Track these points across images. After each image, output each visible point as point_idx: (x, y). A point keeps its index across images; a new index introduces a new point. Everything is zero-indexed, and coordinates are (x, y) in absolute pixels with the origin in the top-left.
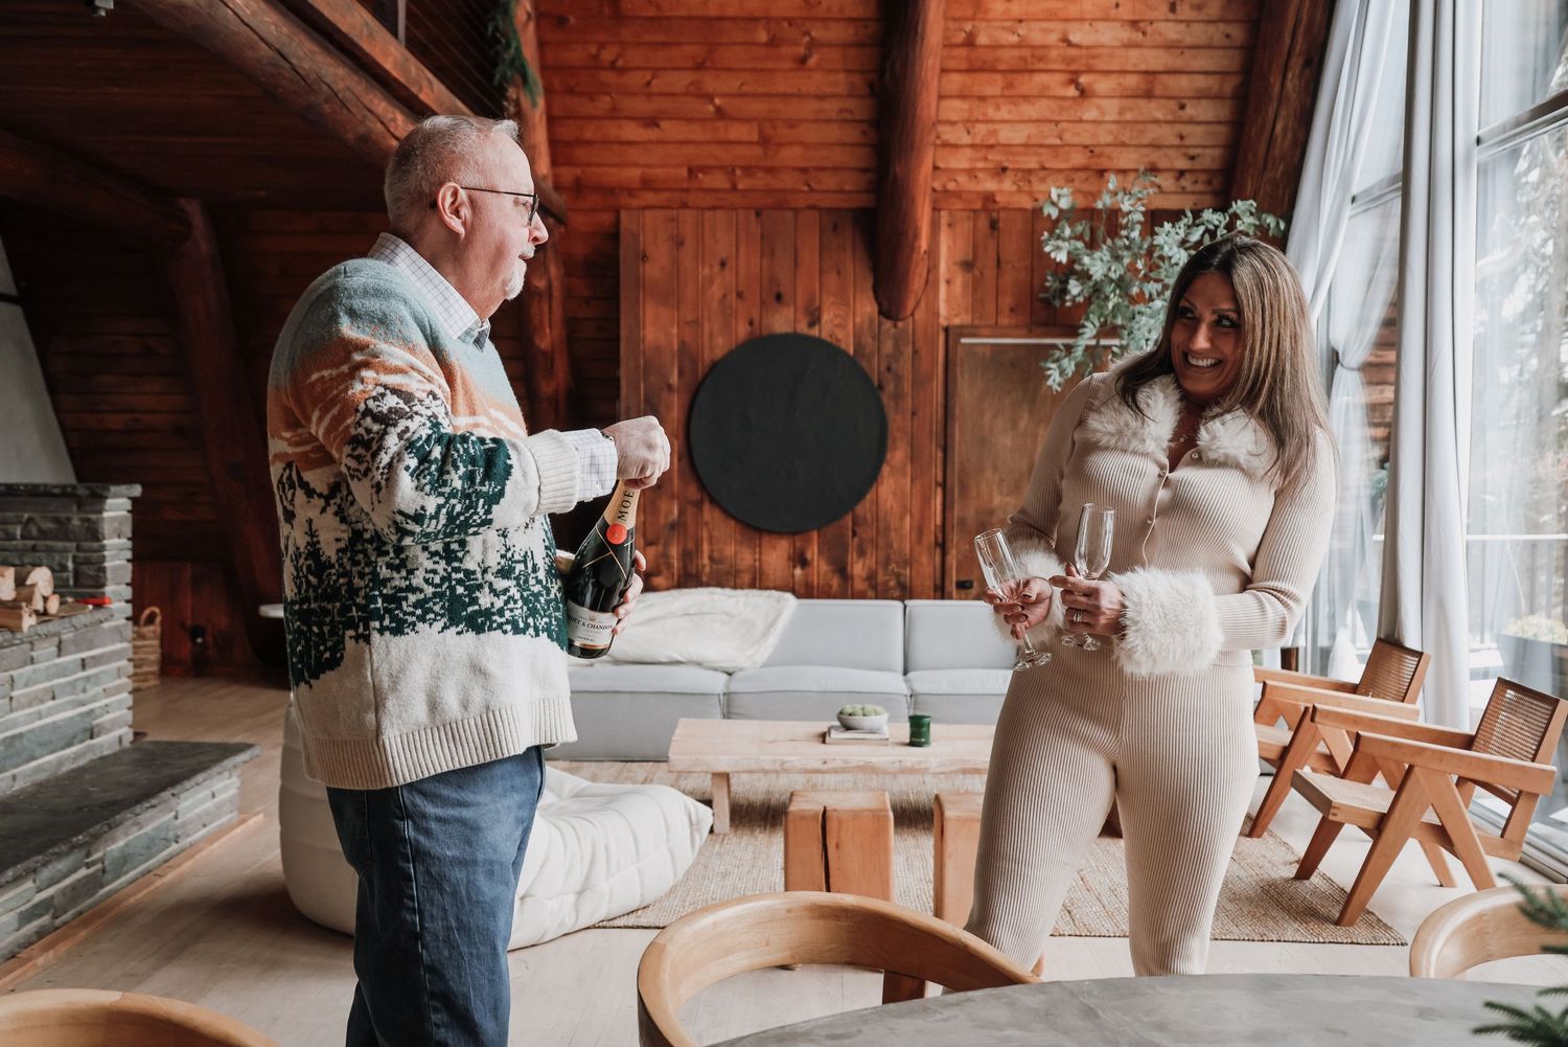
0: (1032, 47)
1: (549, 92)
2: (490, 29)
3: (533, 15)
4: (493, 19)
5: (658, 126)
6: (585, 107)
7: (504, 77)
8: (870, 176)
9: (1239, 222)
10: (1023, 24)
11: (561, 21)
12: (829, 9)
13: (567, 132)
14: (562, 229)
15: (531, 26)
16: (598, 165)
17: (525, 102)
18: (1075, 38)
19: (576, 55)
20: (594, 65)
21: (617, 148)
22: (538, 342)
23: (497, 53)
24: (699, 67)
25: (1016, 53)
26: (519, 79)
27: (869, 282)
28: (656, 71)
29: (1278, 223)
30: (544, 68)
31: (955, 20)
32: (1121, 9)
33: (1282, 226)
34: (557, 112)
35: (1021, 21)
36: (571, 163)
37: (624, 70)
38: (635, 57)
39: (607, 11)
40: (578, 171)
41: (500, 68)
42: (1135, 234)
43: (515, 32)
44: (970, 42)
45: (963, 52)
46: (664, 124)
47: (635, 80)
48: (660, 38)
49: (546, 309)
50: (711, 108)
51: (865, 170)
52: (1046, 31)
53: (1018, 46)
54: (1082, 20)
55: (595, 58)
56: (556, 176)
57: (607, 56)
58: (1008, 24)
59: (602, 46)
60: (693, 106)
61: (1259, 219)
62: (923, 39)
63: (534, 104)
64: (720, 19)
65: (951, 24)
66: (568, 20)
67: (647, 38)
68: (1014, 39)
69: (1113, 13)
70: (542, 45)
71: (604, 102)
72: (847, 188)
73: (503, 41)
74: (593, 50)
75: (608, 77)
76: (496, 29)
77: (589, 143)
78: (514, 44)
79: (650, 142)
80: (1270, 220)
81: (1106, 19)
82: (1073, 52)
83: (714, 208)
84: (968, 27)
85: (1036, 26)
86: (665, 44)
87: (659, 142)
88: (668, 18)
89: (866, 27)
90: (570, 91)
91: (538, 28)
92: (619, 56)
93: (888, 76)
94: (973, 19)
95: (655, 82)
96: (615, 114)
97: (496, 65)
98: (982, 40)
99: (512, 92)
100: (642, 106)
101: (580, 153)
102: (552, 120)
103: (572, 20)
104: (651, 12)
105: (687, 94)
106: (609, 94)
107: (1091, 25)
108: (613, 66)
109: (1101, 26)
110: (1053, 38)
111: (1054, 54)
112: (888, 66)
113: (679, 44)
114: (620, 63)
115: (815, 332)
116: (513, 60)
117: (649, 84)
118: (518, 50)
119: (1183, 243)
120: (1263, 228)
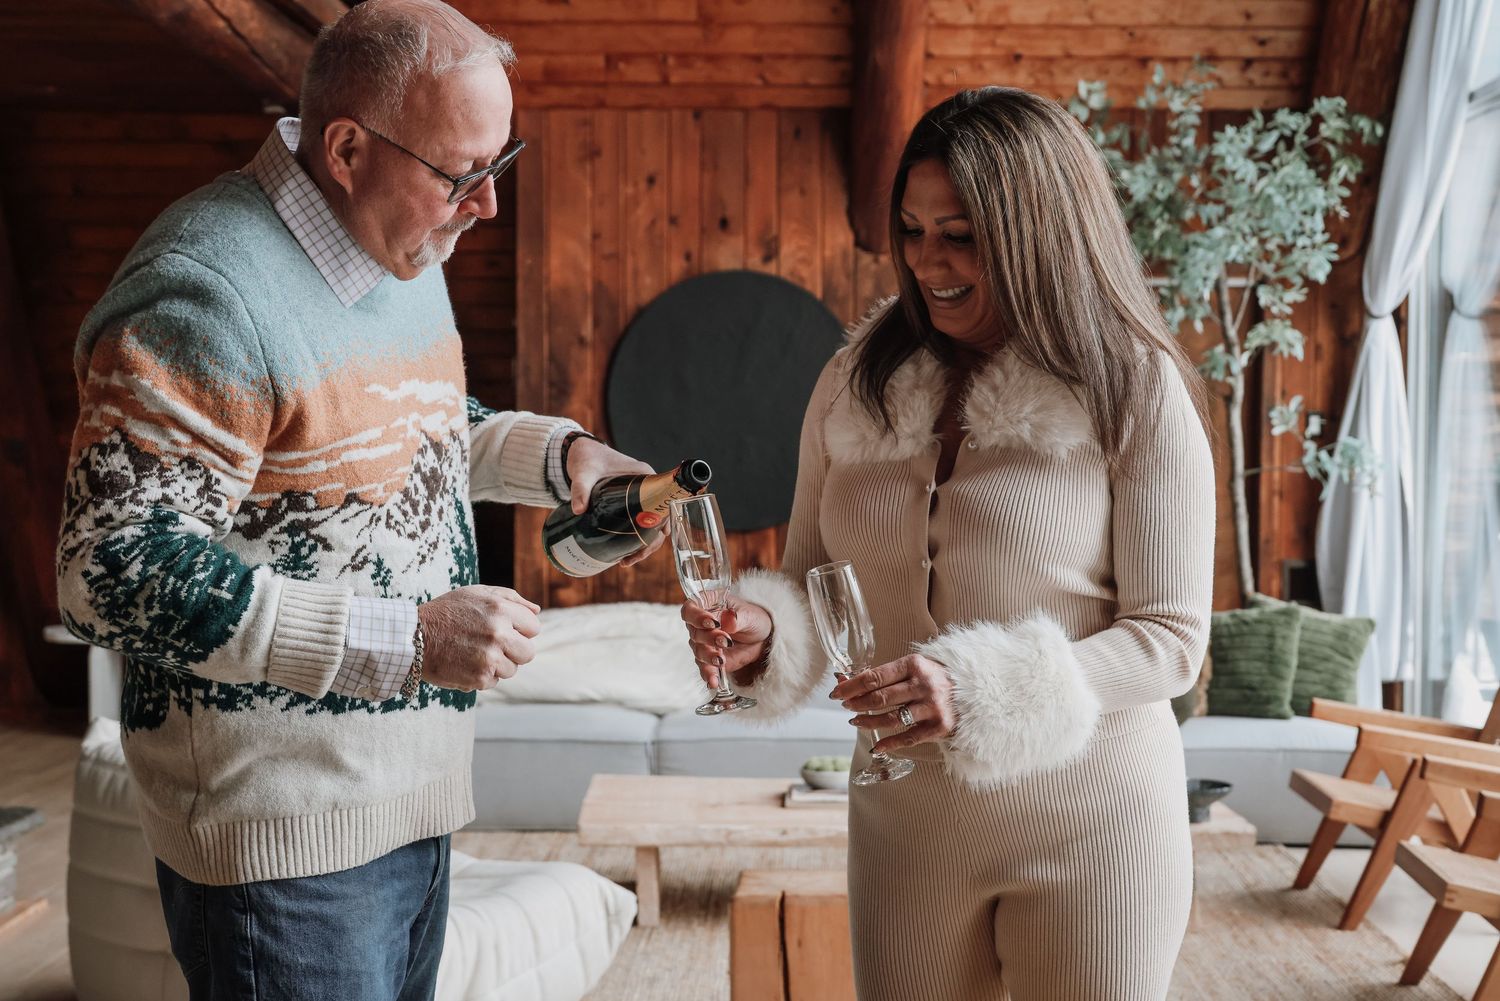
8: (842, 66)
9: (1323, 127)
27: (841, 203)
29: (1373, 129)
33: (1379, 131)
42: (1189, 142)
51: (836, 59)
61: (1349, 121)
72: (813, 81)
79: (556, 22)
80: (1364, 123)
83: (638, 108)
87: (568, 22)
115: (771, 269)
119: (1251, 153)
120: (1354, 135)
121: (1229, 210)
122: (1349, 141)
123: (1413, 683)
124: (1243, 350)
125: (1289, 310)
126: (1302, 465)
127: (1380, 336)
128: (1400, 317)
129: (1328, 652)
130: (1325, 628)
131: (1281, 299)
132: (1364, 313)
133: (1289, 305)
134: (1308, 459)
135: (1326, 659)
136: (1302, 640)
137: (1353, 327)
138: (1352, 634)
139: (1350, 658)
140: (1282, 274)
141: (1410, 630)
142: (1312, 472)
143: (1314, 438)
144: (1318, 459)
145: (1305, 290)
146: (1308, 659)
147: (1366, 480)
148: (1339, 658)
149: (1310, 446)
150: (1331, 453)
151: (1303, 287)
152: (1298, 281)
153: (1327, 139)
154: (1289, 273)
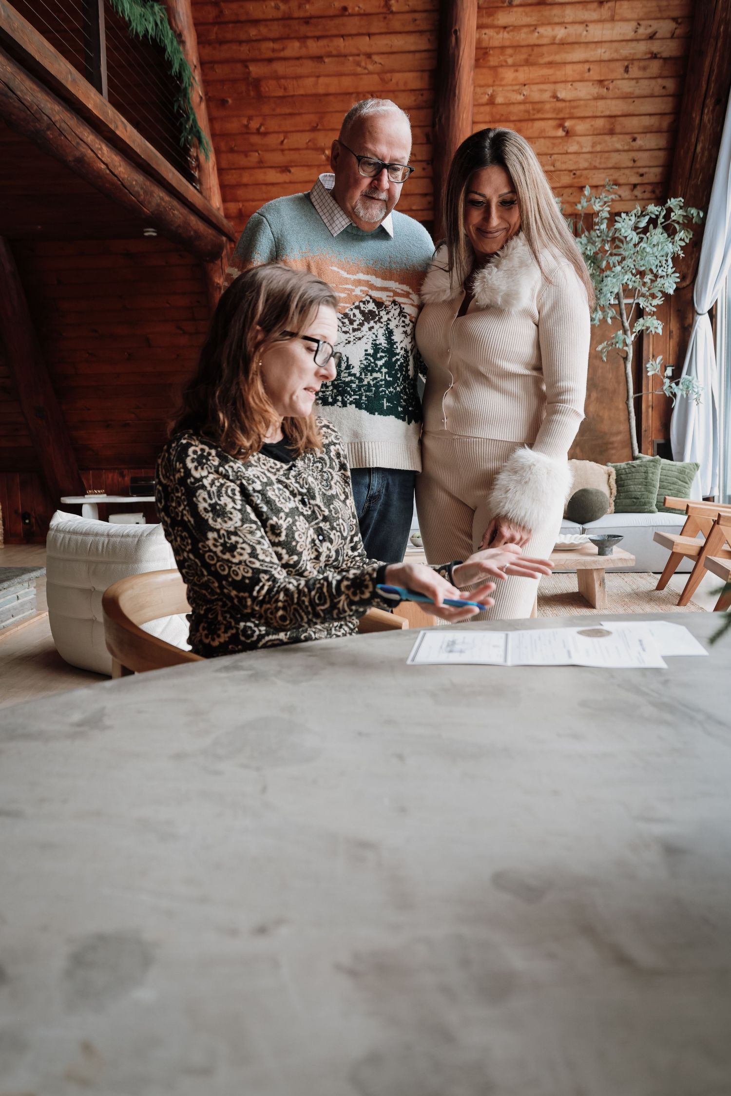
0: (533, 103)
1: (218, 152)
2: (176, 108)
3: (204, 98)
4: (178, 100)
5: (290, 171)
6: (243, 161)
7: (186, 139)
8: (429, 198)
9: (672, 214)
10: (526, 87)
11: (223, 103)
12: (397, 84)
13: (232, 178)
15: (203, 105)
16: (253, 200)
17: (202, 157)
18: (561, 95)
19: (233, 126)
20: (246, 131)
21: (264, 188)
23: (181, 124)
24: (314, 129)
25: (522, 107)
26: (195, 141)
28: (286, 133)
29: (698, 213)
30: (213, 135)
31: (480, 86)
32: (591, 72)
33: (701, 215)
34: (224, 165)
35: (525, 85)
36: (235, 200)
37: (265, 134)
38: (272, 124)
39: (252, 93)
40: (239, 205)
41: (184, 134)
42: (604, 226)
43: (192, 109)
44: (491, 102)
45: (487, 109)
46: (293, 170)
47: (273, 140)
48: (288, 111)
50: (323, 157)
51: (426, 195)
52: (542, 91)
53: (524, 103)
54: (566, 82)
55: (247, 126)
56: (226, 209)
57: (254, 125)
58: (517, 87)
59: (250, 118)
60: (311, 156)
61: (686, 211)
62: (459, 100)
63: (207, 157)
64: (327, 95)
65: (478, 90)
66: (227, 101)
67: (278, 111)
68: (521, 98)
69: (586, 75)
70: (211, 120)
71: (254, 157)
72: (414, 208)
73: (185, 116)
74: (245, 121)
75: (255, 139)
76: (179, 107)
77: (246, 185)
78: (192, 117)
79: (283, 183)
80: (693, 211)
81: (582, 80)
82: (560, 105)
84: (490, 91)
85: (535, 88)
86: (291, 114)
87: (290, 182)
88: (293, 96)
89: (422, 95)
90: (232, 151)
91: (208, 107)
92: (261, 125)
93: (437, 127)
94: (493, 86)
95: (286, 141)
96: (261, 165)
97: (181, 132)
98: (499, 100)
99: (193, 152)
100: (277, 158)
101: (240, 192)
102: (221, 171)
103: (230, 101)
104: (281, 93)
105: (307, 148)
106: (257, 151)
107: (572, 85)
108: (258, 132)
109: (578, 85)
110: (547, 96)
111: (547, 106)
112: (437, 120)
113: (300, 114)
114: (262, 129)
116: (191, 128)
117: (282, 142)
118: (194, 121)
119: (636, 228)
120: (688, 218)
121: (624, 259)
122: (686, 221)
123: (719, 497)
124: (632, 333)
125: (654, 309)
126: (662, 390)
127: (702, 324)
128: (712, 314)
129: (676, 479)
130: (674, 468)
131: (651, 304)
132: (694, 312)
133: (655, 306)
134: (665, 387)
135: (674, 484)
136: (661, 475)
137: (689, 321)
138: (687, 471)
139: (686, 482)
140: (651, 291)
141: (717, 471)
142: (668, 394)
143: (668, 377)
144: (670, 387)
145: (663, 299)
146: (664, 484)
147: (695, 396)
148: (680, 483)
149: (667, 381)
150: (677, 384)
151: (662, 297)
152: (660, 295)
153: (674, 221)
154: (655, 291)
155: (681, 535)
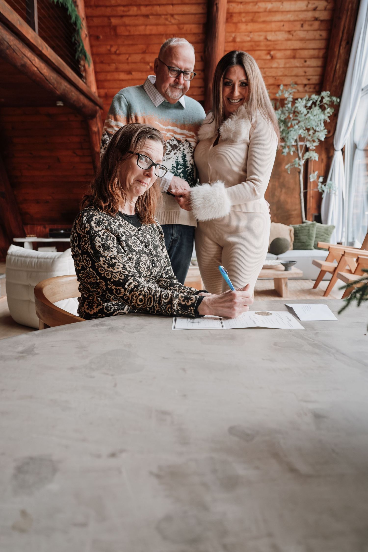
0: (255, 42)
1: (95, 63)
2: (73, 40)
3: (88, 35)
4: (74, 36)
5: (131, 74)
6: (108, 68)
7: (79, 56)
8: (202, 89)
9: (324, 100)
10: (252, 33)
11: (97, 38)
12: (186, 30)
13: (102, 77)
14: (102, 111)
15: (87, 39)
16: (113, 88)
17: (87, 66)
18: (269, 38)
19: (103, 50)
20: (109, 53)
21: (118, 82)
22: (96, 149)
23: (76, 48)
24: (144, 52)
25: (249, 44)
26: (83, 57)
28: (130, 54)
29: (337, 100)
30: (93, 54)
31: (229, 32)
32: (285, 27)
33: (338, 100)
34: (98, 70)
35: (251, 32)
36: (103, 88)
37: (119, 54)
38: (123, 49)
39: (112, 33)
40: (106, 91)
41: (78, 53)
42: (290, 105)
43: (82, 40)
44: (234, 41)
45: (232, 44)
46: (133, 73)
47: (123, 58)
48: (130, 42)
49: (98, 138)
50: (148, 67)
51: (200, 87)
52: (260, 36)
53: (250, 41)
54: (271, 31)
55: (110, 50)
56: (99, 93)
57: (113, 49)
58: (247, 34)
59: (111, 46)
60: (142, 66)
61: (331, 98)
62: (218, 39)
63: (89, 66)
64: (151, 35)
65: (228, 34)
66: (100, 37)
67: (126, 42)
68: (249, 39)
69: (282, 28)
70: (92, 46)
71: (113, 66)
72: (195, 94)
73: (78, 44)
74: (109, 47)
75: (114, 57)
76: (75, 39)
77: (109, 81)
78: (81, 45)
79: (129, 80)
80: (334, 99)
81: (280, 31)
82: (269, 43)
84: (233, 35)
85: (256, 34)
86: (133, 45)
87: (132, 80)
88: (133, 35)
89: (199, 36)
90: (102, 62)
91: (90, 40)
92: (117, 50)
93: (206, 53)
94: (235, 32)
95: (130, 58)
96: (117, 70)
97: (76, 52)
98: (238, 40)
99: (82, 62)
100: (126, 67)
101: (106, 84)
102: (96, 73)
103: (101, 37)
104: (127, 33)
105: (140, 62)
106: (115, 63)
107: (275, 33)
108: (115, 53)
109: (278, 33)
110: (262, 38)
111: (262, 44)
112: (206, 49)
113: (136, 45)
114: (118, 52)
116: (81, 50)
117: (128, 59)
118: (83, 47)
119: (306, 107)
120: (332, 102)
121: (299, 122)
122: (330, 103)
123: (345, 243)
124: (303, 160)
125: (314, 148)
126: (317, 189)
127: (338, 155)
128: (343, 151)
130: (323, 228)
131: (313, 145)
132: (334, 150)
133: (314, 146)
134: (319, 187)
135: (323, 235)
136: (316, 231)
137: (331, 154)
138: (329, 229)
139: (328, 235)
140: (313, 139)
141: (344, 230)
142: (320, 191)
143: (321, 182)
144: (321, 187)
145: (319, 143)
146: (318, 236)
147: (334, 192)
148: (326, 235)
149: (320, 184)
150: (325, 185)
151: (318, 142)
152: (317, 140)
153: (325, 103)
154: (315, 138)
155: (326, 261)
